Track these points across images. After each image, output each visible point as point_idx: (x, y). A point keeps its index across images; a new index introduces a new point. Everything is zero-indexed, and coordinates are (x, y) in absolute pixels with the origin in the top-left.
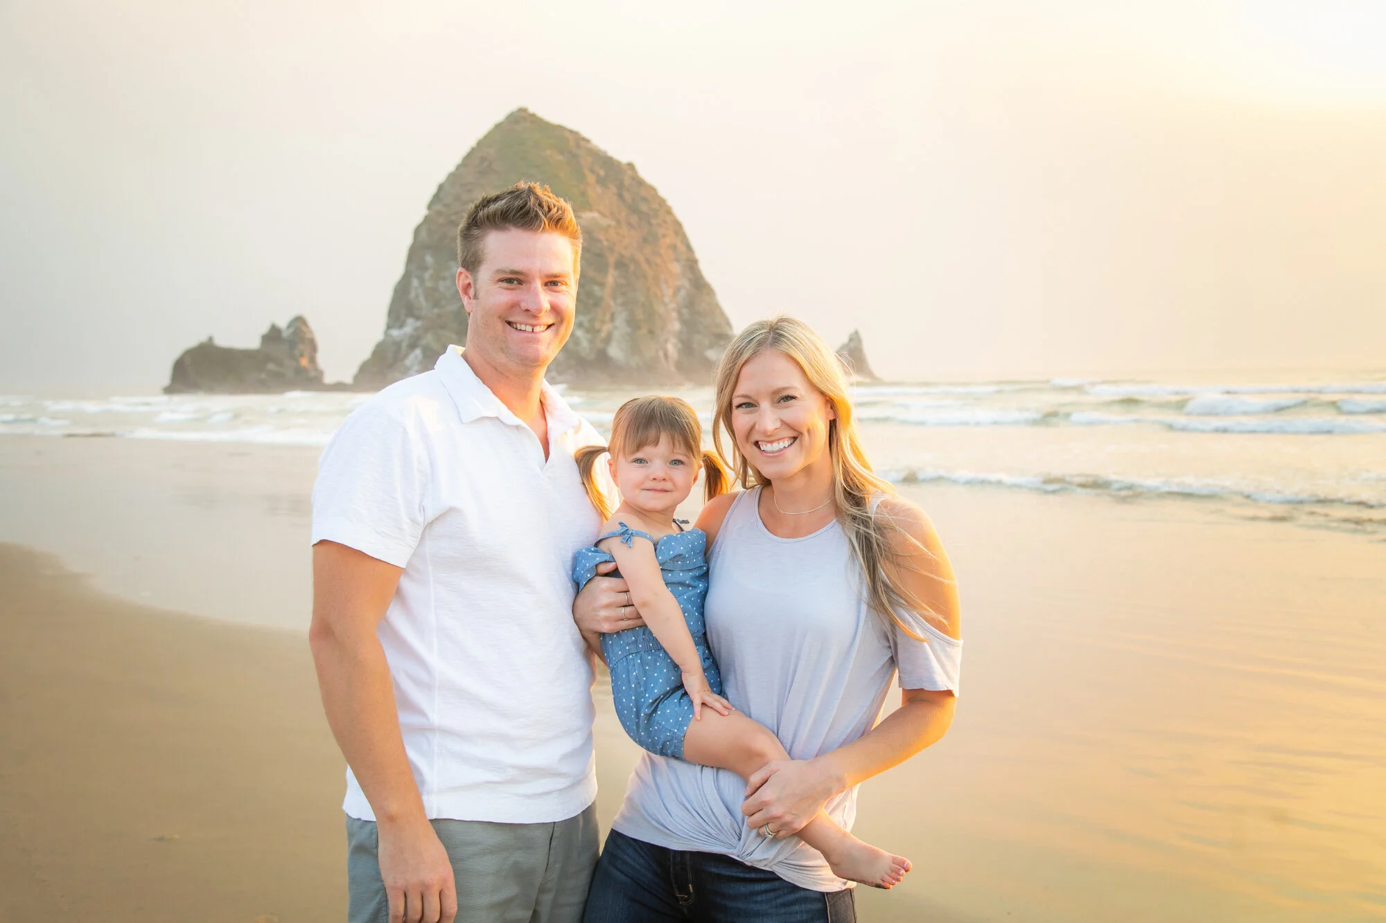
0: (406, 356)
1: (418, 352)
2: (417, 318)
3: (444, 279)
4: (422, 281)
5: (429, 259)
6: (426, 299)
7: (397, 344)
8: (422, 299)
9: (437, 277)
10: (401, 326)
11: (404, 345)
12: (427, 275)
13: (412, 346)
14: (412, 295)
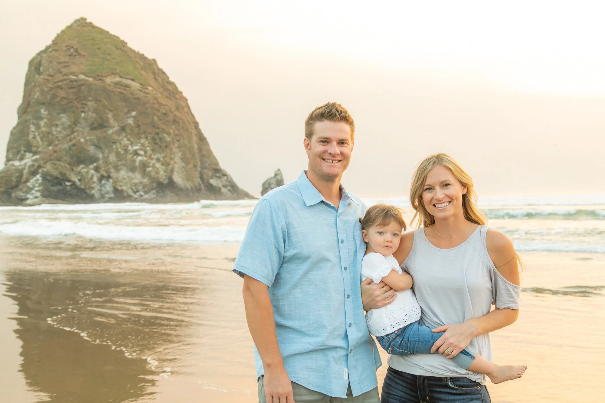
0: (27, 180)
1: (38, 177)
2: (35, 153)
3: (57, 126)
4: (38, 127)
5: (43, 112)
6: (42, 140)
7: (21, 172)
8: (38, 139)
9: (51, 124)
10: (22, 159)
11: (25, 172)
12: (42, 123)
13: (34, 173)
14: (31, 136)
